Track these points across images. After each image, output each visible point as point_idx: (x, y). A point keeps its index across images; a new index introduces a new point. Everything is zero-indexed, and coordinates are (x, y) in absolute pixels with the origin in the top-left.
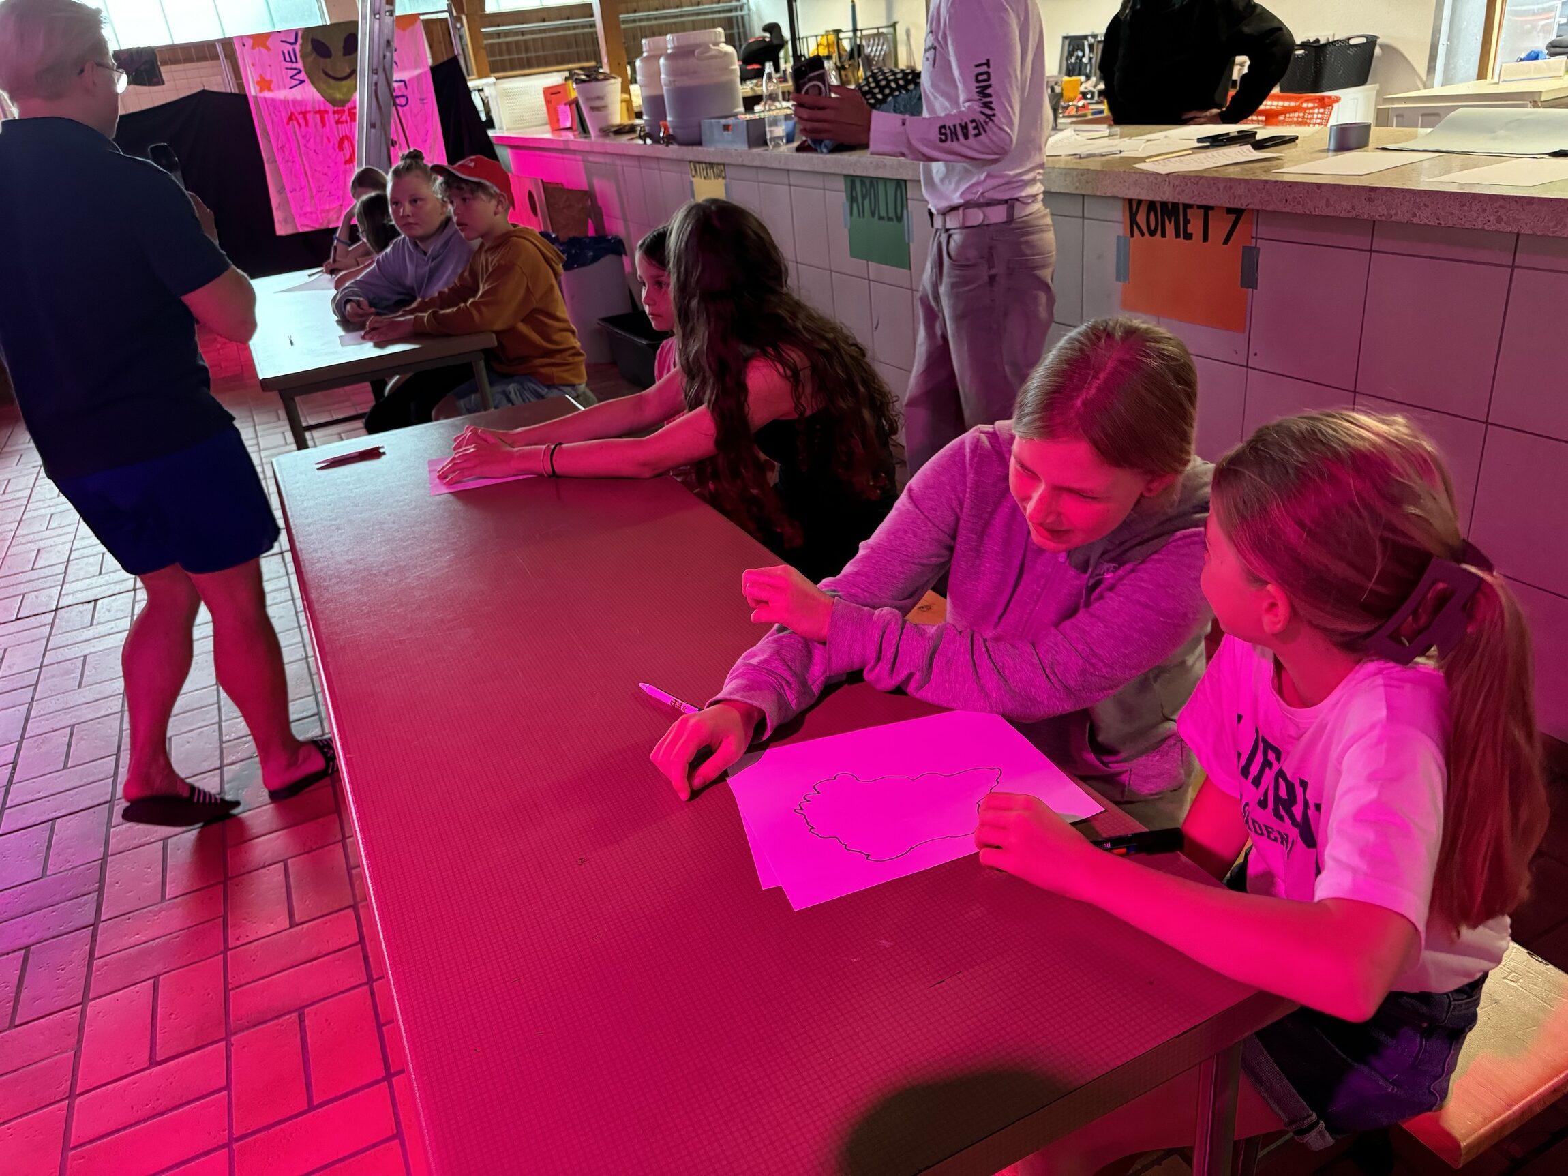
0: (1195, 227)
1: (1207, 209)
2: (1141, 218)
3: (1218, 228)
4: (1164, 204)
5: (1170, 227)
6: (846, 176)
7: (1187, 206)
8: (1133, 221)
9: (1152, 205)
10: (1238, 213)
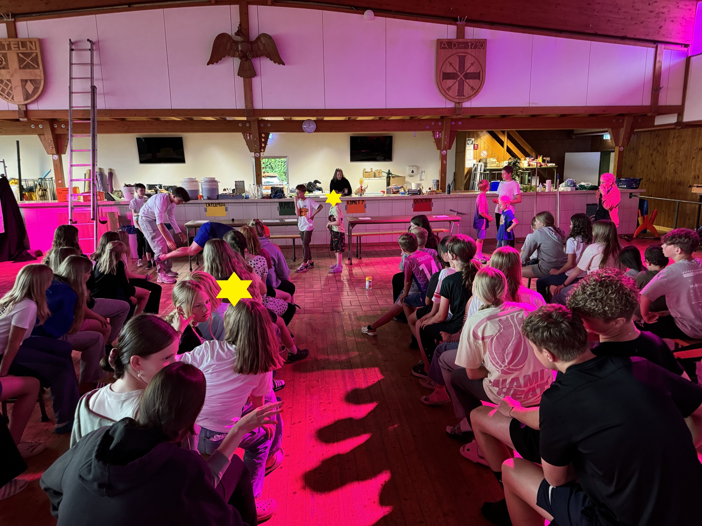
0: (357, 202)
1: (359, 201)
2: (349, 203)
3: (361, 202)
4: (353, 201)
5: (354, 203)
6: (279, 202)
7: (356, 201)
8: (348, 203)
9: (351, 201)
10: (363, 201)
